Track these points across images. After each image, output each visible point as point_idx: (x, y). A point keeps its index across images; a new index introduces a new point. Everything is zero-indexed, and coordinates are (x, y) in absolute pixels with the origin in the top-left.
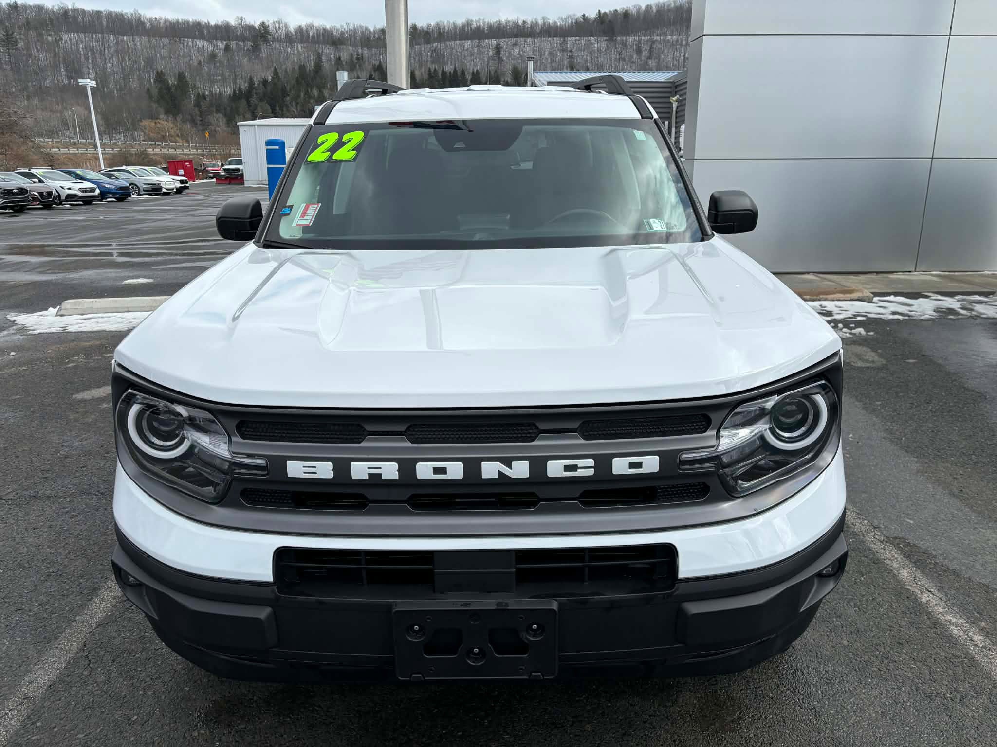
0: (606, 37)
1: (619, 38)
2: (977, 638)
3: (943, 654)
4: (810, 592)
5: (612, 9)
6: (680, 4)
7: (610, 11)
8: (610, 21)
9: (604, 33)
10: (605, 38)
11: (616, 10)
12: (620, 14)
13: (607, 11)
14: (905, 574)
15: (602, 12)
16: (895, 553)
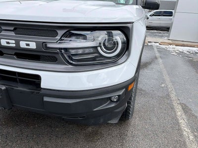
2: (191, 137)
3: (176, 139)
4: (102, 105)
14: (179, 113)
16: (180, 107)
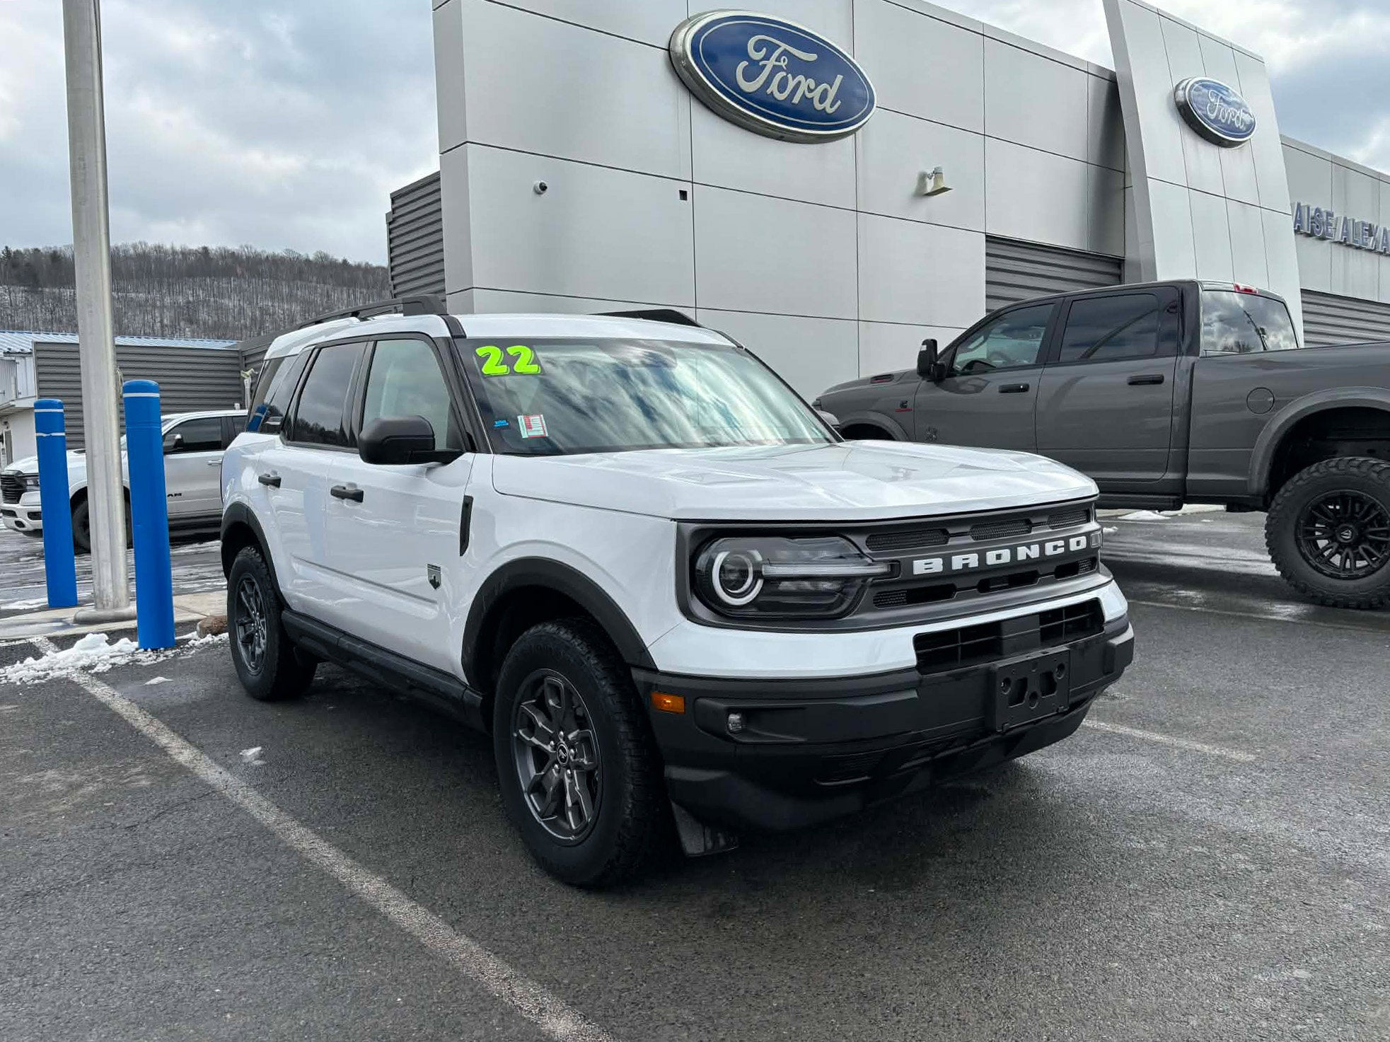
0: (24, 286)
1: (47, 290)
5: (31, 247)
6: (144, 252)
7: (27, 250)
8: (28, 265)
9: (20, 280)
10: (22, 288)
11: (36, 250)
12: (45, 257)
13: (22, 249)
15: (13, 249)
